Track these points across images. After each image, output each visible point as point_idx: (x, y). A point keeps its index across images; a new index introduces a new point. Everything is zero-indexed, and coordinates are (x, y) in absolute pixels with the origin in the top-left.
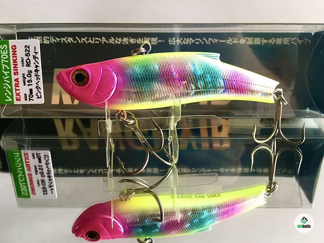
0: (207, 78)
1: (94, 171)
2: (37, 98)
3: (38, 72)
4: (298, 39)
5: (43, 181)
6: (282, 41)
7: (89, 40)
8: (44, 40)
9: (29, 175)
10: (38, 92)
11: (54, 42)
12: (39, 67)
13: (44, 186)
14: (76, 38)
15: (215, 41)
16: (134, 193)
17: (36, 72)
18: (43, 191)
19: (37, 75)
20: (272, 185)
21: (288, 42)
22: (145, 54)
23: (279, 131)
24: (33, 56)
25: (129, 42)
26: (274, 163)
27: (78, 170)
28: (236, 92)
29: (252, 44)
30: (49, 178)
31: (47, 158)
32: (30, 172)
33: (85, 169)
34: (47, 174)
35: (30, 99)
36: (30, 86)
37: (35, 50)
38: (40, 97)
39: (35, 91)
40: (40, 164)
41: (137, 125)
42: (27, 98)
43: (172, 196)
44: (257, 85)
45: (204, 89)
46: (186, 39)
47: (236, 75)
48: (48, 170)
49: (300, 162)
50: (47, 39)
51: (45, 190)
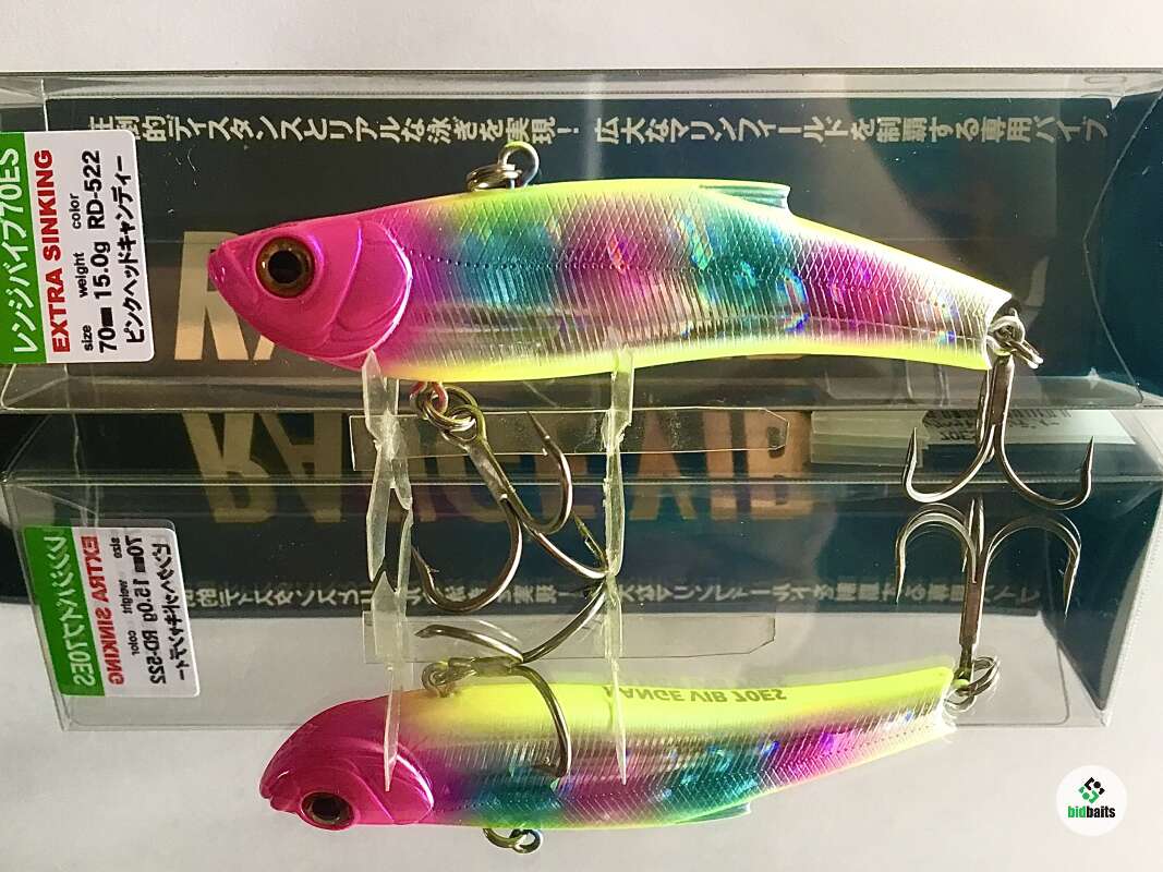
1: (324, 596)
3: (129, 249)
4: (1060, 123)
5: (150, 636)
6: (1002, 129)
7: (309, 129)
8: (145, 130)
9: (99, 612)
10: (132, 320)
11: (182, 133)
12: (133, 228)
13: (155, 654)
14: (262, 123)
15: (759, 127)
17: (123, 248)
18: (150, 669)
19: (127, 260)
21: (1024, 134)
24: (114, 189)
25: (452, 136)
27: (270, 593)
29: (897, 139)
30: (171, 626)
31: (163, 555)
32: (102, 605)
33: (294, 590)
34: (166, 612)
35: (102, 345)
36: (102, 297)
37: (120, 169)
38: (138, 337)
39: (120, 316)
40: (141, 576)
42: (91, 341)
46: (659, 122)
48: (168, 597)
49: (1071, 568)
50: (155, 124)
51: (156, 667)
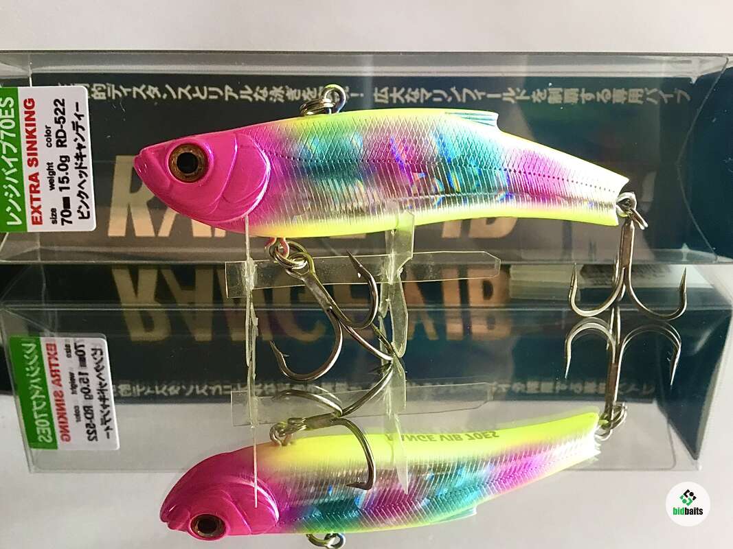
0: (470, 166)
1: (200, 389)
2: (80, 218)
3: (82, 160)
4: (661, 92)
5: (88, 409)
6: (625, 96)
7: (195, 92)
8: (93, 92)
9: (56, 394)
10: (83, 205)
11: (116, 95)
12: (85, 147)
13: (91, 421)
14: (166, 89)
15: (476, 96)
16: (304, 427)
17: (78, 160)
18: (88, 431)
19: (80, 167)
20: (613, 411)
21: (639, 99)
22: (332, 113)
23: (628, 288)
24: (73, 122)
25: (285, 97)
26: (617, 362)
27: (165, 388)
28: (533, 200)
29: (560, 102)
30: (102, 403)
31: (98, 356)
32: (58, 388)
33: (181, 385)
34: (99, 393)
35: (63, 220)
36: (64, 191)
37: (77, 110)
38: (86, 215)
39: (75, 203)
40: (83, 371)
41: (314, 271)
42: (56, 218)
43: (388, 435)
44: (579, 183)
45: (464, 191)
46: (413, 90)
47: (534, 162)
48: (100, 384)
49: (675, 358)
50: (100, 89)
51: (91, 430)
